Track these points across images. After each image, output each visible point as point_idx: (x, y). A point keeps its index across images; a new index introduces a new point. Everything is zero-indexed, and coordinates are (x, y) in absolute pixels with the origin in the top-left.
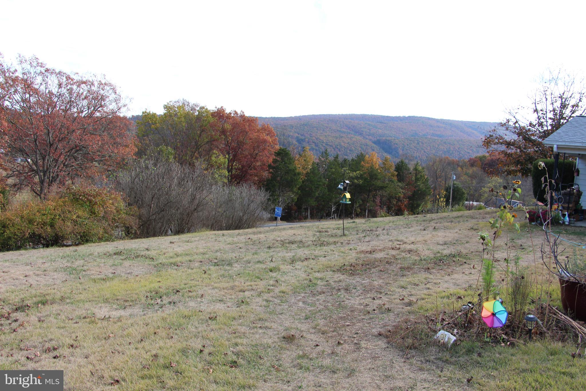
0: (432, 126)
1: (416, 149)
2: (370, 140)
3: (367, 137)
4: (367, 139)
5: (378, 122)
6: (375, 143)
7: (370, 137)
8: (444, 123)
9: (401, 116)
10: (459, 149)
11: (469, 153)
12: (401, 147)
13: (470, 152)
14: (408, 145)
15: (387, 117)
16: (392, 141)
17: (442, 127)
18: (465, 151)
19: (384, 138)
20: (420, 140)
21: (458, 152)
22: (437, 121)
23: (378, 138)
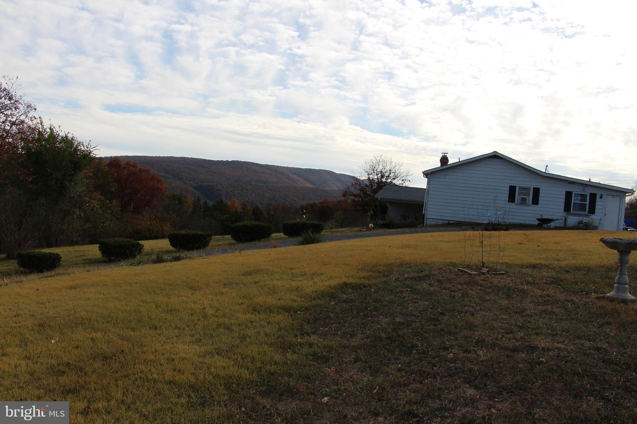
0: (256, 172)
1: (240, 196)
2: (191, 185)
3: (188, 182)
4: (187, 184)
5: (199, 166)
6: (196, 188)
7: (191, 182)
8: (269, 169)
9: (224, 160)
10: (284, 196)
11: (294, 200)
12: (224, 194)
13: (296, 199)
14: (231, 191)
15: (209, 161)
16: (215, 186)
17: (267, 173)
18: (291, 199)
19: (206, 184)
20: (244, 187)
21: (284, 199)
22: (262, 167)
23: (200, 183)
